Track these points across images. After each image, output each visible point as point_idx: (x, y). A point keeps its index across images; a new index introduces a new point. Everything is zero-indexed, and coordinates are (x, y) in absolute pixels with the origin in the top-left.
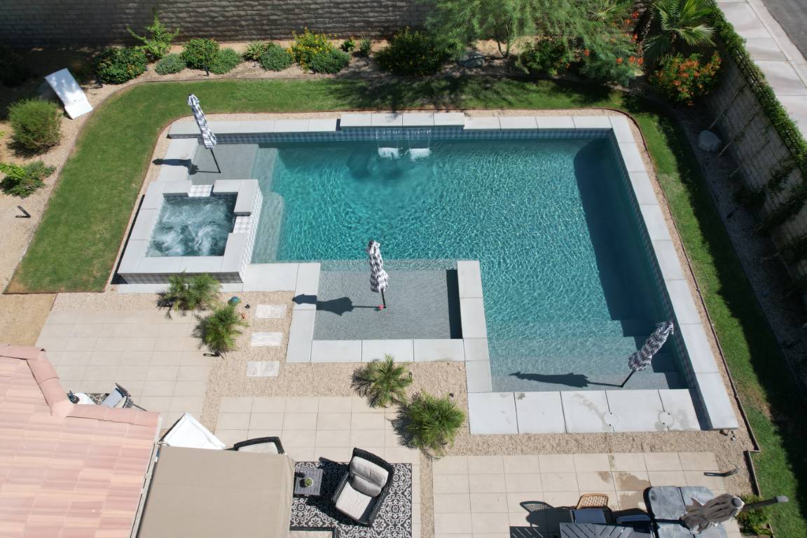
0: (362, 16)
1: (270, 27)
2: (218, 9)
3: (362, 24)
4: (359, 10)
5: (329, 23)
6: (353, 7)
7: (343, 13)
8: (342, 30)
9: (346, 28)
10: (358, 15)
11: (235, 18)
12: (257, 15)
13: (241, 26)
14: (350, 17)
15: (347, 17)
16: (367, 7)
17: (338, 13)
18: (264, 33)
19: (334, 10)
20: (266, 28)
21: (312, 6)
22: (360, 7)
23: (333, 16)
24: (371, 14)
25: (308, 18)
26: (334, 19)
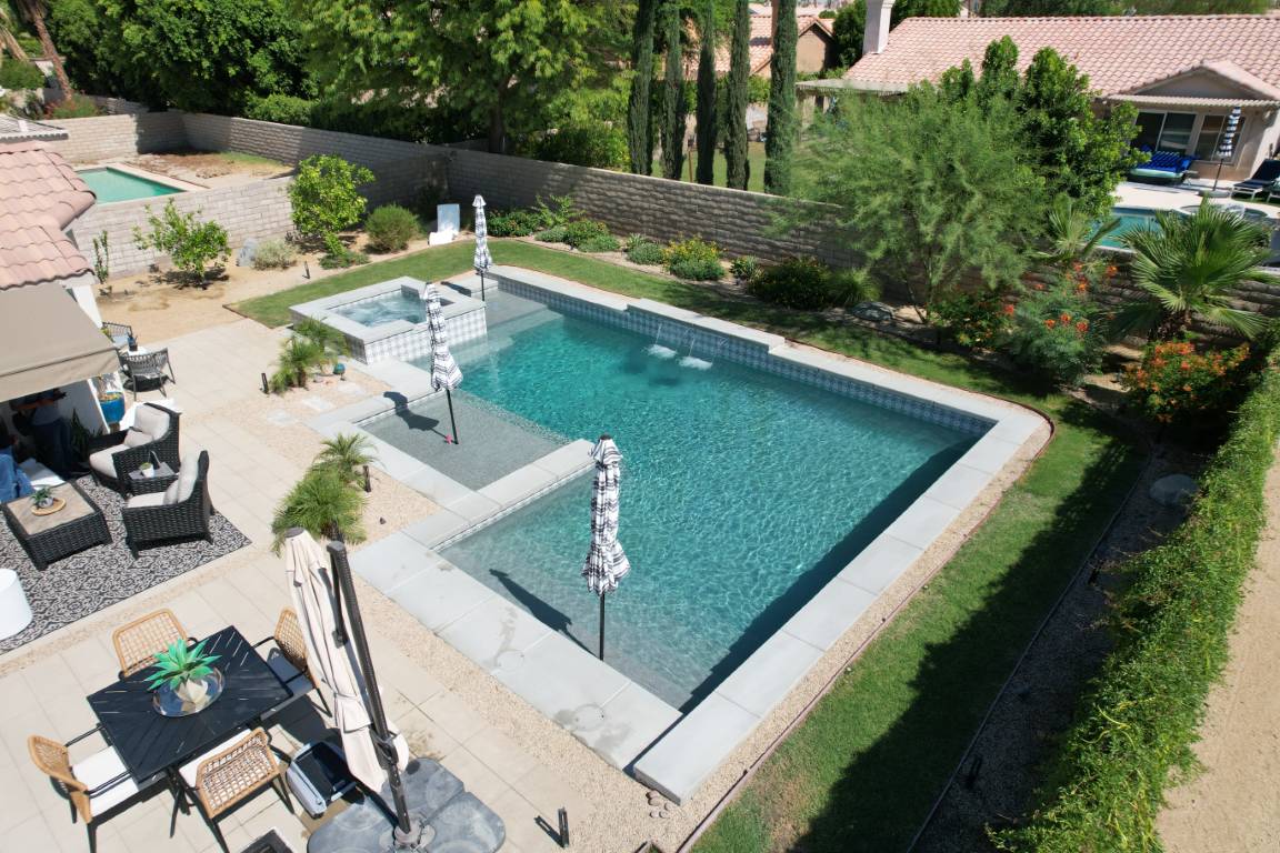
2: (624, 195)
3: (766, 247)
5: (730, 238)
6: (759, 222)
7: (746, 227)
8: (742, 250)
9: (747, 248)
11: (638, 210)
12: (660, 210)
13: (642, 221)
14: (754, 235)
15: (751, 234)
17: (741, 227)
18: (661, 235)
19: (738, 221)
20: (665, 229)
21: (716, 212)
23: (736, 228)
25: (710, 226)
26: (736, 234)
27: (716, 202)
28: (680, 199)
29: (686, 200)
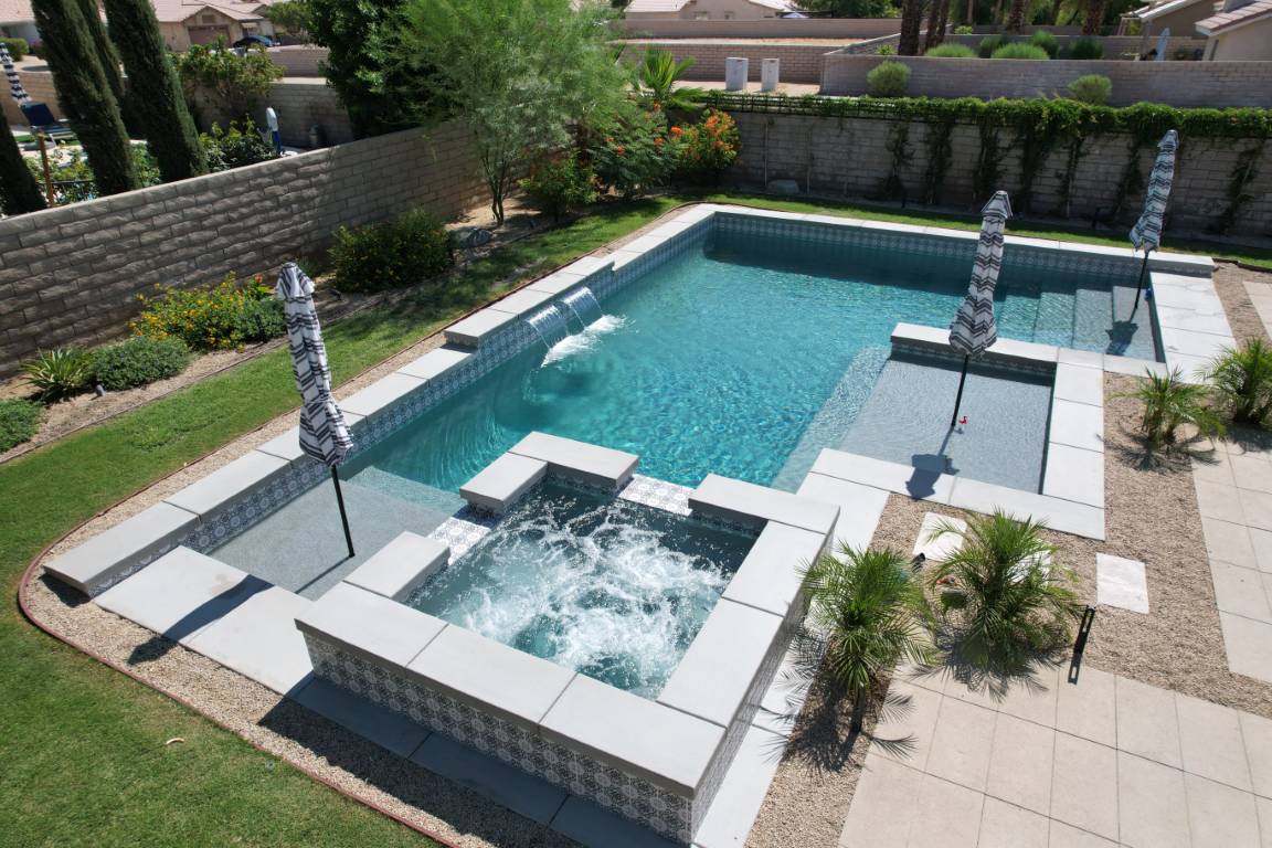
0: (248, 235)
1: (46, 323)
3: (252, 255)
4: (241, 224)
5: (190, 271)
6: (230, 220)
7: (211, 239)
10: (241, 235)
14: (228, 245)
15: (223, 247)
16: (255, 213)
17: (206, 241)
19: (194, 236)
20: (35, 328)
21: (146, 238)
22: (243, 217)
24: (264, 228)
26: (199, 259)
27: (140, 219)
28: (54, 247)
29: (70, 244)
